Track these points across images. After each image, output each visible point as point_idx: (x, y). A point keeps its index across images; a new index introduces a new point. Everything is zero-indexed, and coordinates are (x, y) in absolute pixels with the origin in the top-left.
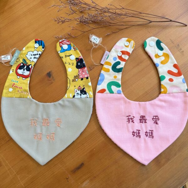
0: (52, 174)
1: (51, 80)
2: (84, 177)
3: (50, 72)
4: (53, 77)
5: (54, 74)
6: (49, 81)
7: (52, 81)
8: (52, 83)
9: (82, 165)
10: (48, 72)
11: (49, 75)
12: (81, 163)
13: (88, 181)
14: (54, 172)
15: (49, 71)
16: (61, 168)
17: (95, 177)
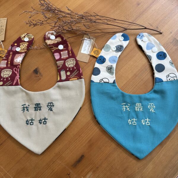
0: (52, 172)
1: (38, 77)
2: (87, 170)
3: (36, 69)
4: (40, 74)
5: (41, 70)
6: (37, 78)
7: (40, 77)
8: (40, 79)
9: (82, 157)
10: (35, 69)
11: (36, 71)
12: (81, 155)
13: (91, 173)
14: (54, 170)
15: (36, 67)
16: (60, 164)
17: (98, 168)
